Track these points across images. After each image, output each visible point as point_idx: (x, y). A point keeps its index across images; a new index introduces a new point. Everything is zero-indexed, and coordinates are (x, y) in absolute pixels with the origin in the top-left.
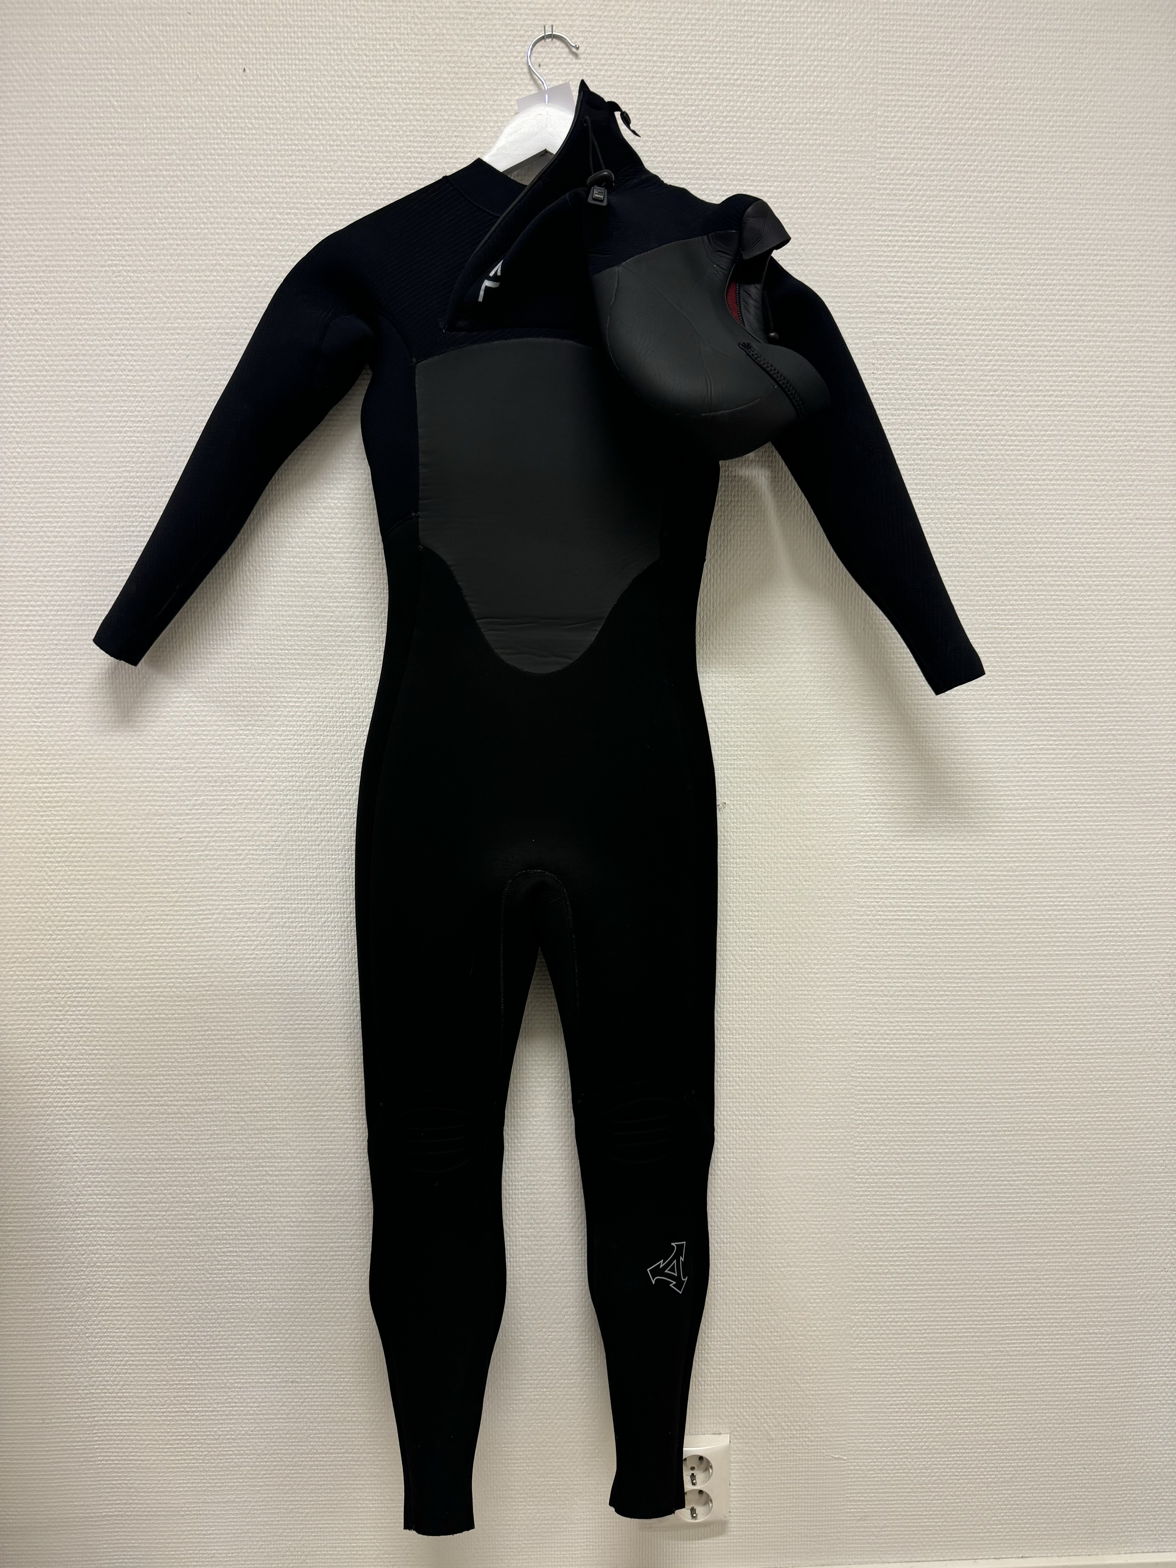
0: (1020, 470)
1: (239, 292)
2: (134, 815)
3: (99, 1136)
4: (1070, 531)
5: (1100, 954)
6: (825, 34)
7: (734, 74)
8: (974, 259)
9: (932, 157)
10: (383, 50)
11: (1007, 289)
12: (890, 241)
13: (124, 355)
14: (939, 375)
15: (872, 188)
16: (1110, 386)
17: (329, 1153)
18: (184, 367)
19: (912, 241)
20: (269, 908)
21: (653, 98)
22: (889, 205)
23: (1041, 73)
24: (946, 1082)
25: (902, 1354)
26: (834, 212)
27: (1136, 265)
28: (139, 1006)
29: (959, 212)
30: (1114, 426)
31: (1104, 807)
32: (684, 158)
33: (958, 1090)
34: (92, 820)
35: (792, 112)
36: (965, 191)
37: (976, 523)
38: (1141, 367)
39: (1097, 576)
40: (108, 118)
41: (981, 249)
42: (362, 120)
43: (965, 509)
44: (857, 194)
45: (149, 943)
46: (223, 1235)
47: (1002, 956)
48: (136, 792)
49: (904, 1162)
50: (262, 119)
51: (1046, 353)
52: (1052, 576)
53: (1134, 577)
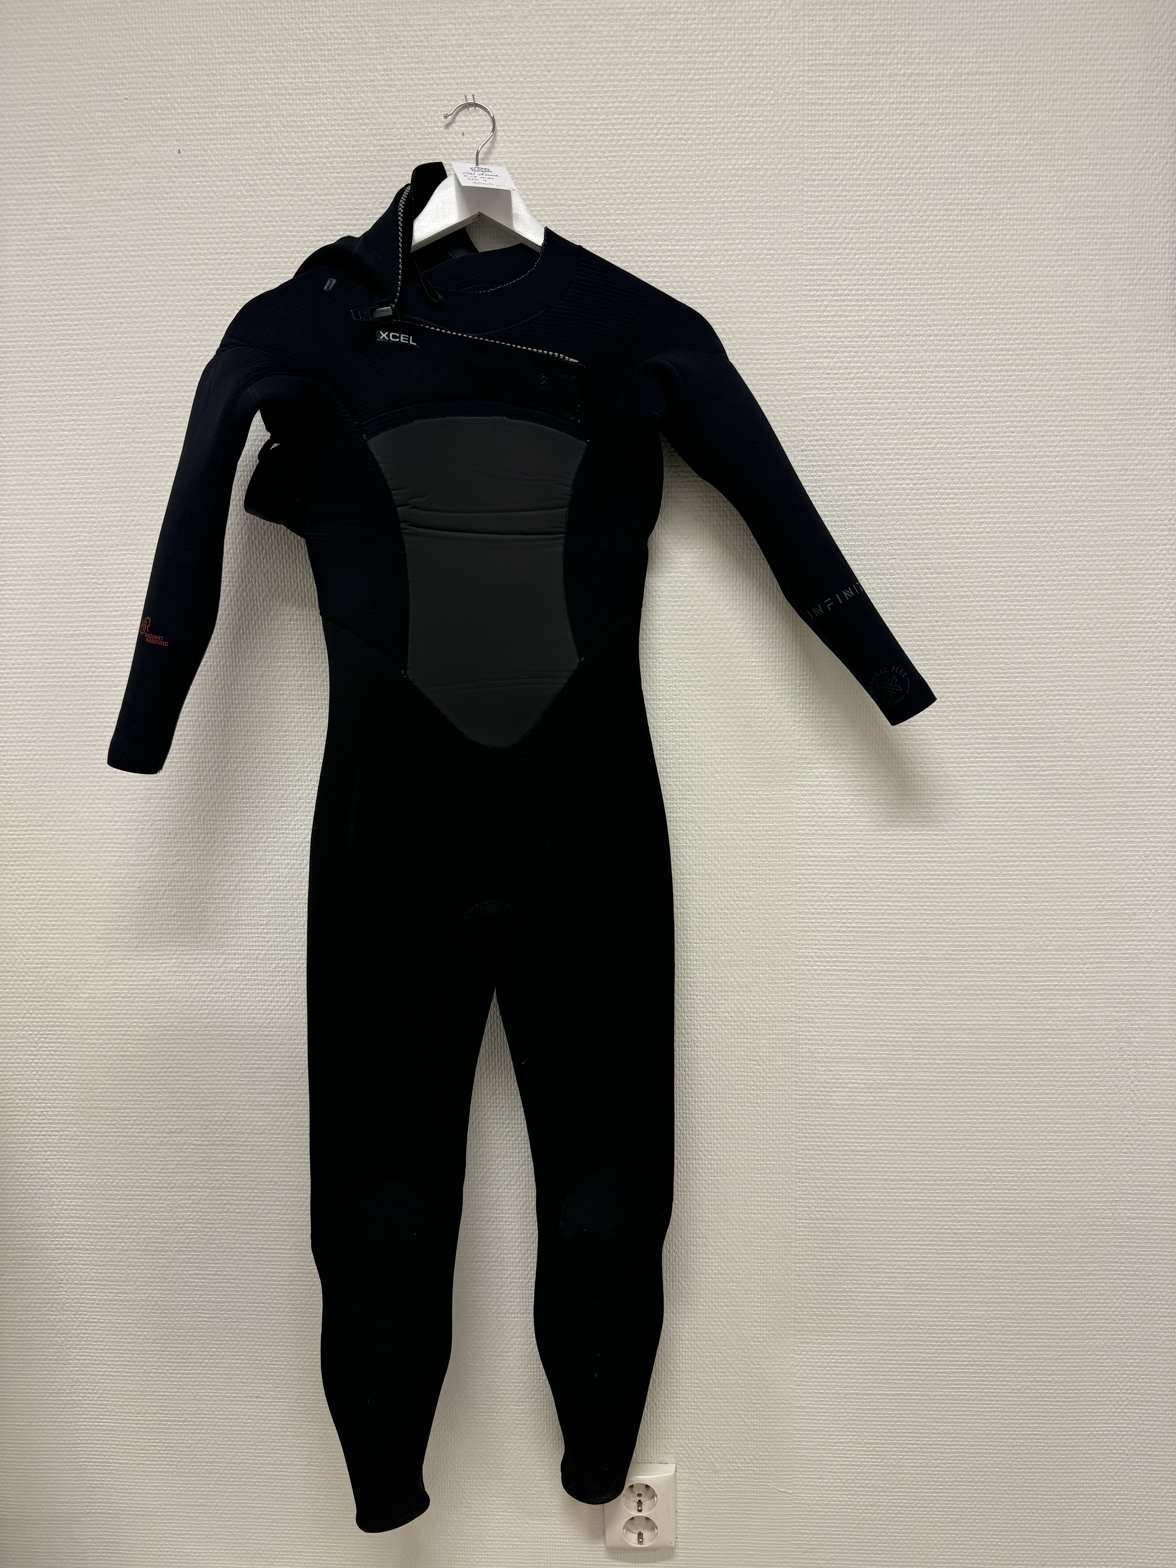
0: (956, 524)
1: (180, 367)
2: (96, 865)
3: (73, 1163)
4: (1009, 583)
5: (1044, 1008)
6: (749, 89)
7: (657, 134)
8: (906, 310)
9: (861, 209)
10: (311, 126)
11: (940, 340)
12: (818, 296)
13: (75, 430)
14: (871, 430)
15: (799, 243)
16: (1050, 436)
17: (286, 1186)
18: (130, 440)
19: (842, 295)
20: (223, 954)
21: (576, 162)
22: (817, 259)
23: (974, 118)
24: (887, 1131)
25: (846, 1394)
26: (761, 268)
27: (1076, 312)
28: (107, 1044)
29: (890, 264)
30: (1055, 476)
31: (1047, 861)
32: (608, 220)
33: (899, 1139)
34: (57, 869)
35: (717, 170)
36: (897, 242)
37: (910, 578)
38: (1082, 415)
39: (1038, 629)
40: (53, 203)
41: (913, 300)
42: (292, 195)
43: (899, 564)
44: (784, 249)
45: (114, 985)
46: (190, 1258)
47: (942, 1007)
48: (97, 843)
49: (845, 1208)
50: (197, 198)
51: (982, 404)
52: (990, 630)
53: (1077, 629)
